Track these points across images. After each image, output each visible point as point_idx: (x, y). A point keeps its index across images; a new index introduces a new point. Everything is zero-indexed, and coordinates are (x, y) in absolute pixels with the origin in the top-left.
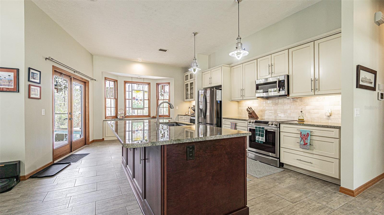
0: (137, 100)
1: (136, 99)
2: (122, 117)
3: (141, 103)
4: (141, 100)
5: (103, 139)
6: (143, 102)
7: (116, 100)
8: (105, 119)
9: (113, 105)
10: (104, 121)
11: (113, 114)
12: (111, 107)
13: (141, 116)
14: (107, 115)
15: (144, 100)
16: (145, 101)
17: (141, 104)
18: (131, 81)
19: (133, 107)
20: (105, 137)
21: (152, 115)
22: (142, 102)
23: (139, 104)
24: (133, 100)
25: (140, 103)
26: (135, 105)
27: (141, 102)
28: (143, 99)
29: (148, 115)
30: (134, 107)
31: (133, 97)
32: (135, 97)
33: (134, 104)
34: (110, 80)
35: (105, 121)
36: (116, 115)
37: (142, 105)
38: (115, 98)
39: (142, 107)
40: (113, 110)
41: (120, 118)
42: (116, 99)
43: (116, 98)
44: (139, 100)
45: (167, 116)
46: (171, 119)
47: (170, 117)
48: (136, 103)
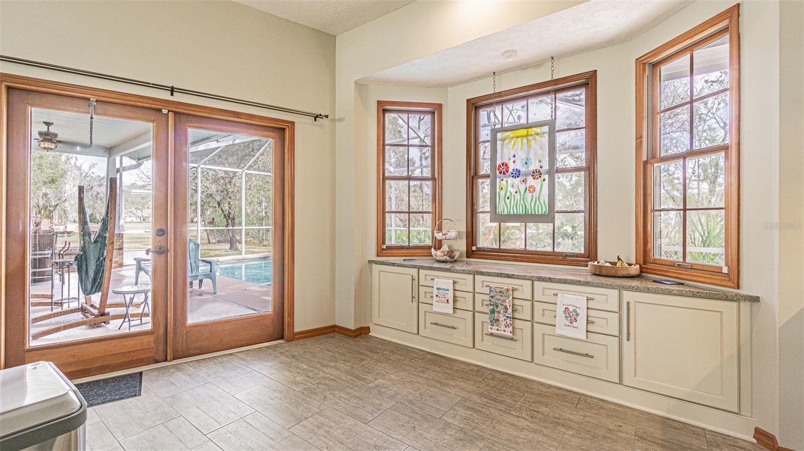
1: (510, 170)
3: (538, 190)
4: (537, 174)
6: (545, 183)
7: (435, 183)
8: (378, 256)
10: (370, 262)
13: (544, 253)
14: (387, 242)
15: (553, 172)
16: (561, 179)
17: (536, 194)
19: (499, 210)
21: (605, 255)
22: (541, 186)
23: (529, 196)
24: (498, 180)
25: (532, 189)
26: (508, 201)
27: (537, 183)
28: (546, 167)
30: (502, 209)
31: (498, 163)
32: (506, 162)
33: (502, 193)
34: (406, 108)
37: (544, 197)
38: (432, 175)
39: (545, 210)
42: (435, 179)
43: (436, 176)
44: (526, 175)
45: (718, 271)
46: (755, 304)
47: (743, 291)
48: (510, 192)
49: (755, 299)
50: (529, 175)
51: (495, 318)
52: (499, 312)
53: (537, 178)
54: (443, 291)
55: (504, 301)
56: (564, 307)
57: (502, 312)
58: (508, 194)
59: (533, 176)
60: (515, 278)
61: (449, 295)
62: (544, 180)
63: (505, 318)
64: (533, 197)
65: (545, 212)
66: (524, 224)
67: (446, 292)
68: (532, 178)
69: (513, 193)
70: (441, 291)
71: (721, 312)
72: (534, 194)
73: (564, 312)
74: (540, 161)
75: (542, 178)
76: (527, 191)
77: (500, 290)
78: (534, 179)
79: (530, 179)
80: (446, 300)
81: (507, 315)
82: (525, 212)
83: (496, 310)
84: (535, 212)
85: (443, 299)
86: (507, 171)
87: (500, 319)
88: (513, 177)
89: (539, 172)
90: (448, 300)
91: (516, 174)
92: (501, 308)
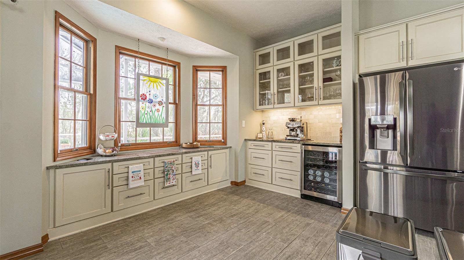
0: (151, 101)
1: (148, 99)
2: (111, 150)
3: (161, 111)
4: (160, 103)
5: (45, 238)
6: (164, 108)
7: (91, 98)
8: (55, 161)
9: (81, 114)
10: (48, 168)
11: (81, 142)
12: (75, 120)
13: (159, 143)
14: (61, 147)
15: (168, 103)
17: (160, 113)
18: (136, 49)
19: (141, 121)
20: (52, 226)
21: (182, 142)
22: (162, 109)
23: (156, 113)
24: (141, 103)
25: (158, 110)
26: (146, 116)
27: (160, 108)
28: (164, 100)
29: (173, 142)
31: (141, 93)
32: (145, 94)
33: (143, 111)
35: (52, 171)
36: (90, 143)
37: (164, 115)
38: (86, 91)
40: (81, 129)
41: (105, 152)
42: (90, 94)
43: (92, 92)
44: (155, 102)
45: (220, 141)
46: (230, 149)
47: (228, 146)
48: (147, 111)
49: (231, 147)
50: (157, 102)
51: (168, 178)
52: (170, 174)
53: (161, 105)
54: (137, 173)
55: (172, 167)
56: (195, 162)
57: (171, 173)
58: (146, 112)
59: (159, 103)
60: (176, 155)
61: (141, 174)
62: (164, 107)
63: (173, 176)
64: (158, 114)
65: (164, 122)
66: (162, 128)
67: (138, 173)
68: (158, 104)
69: (149, 112)
70: (135, 173)
71: (226, 153)
72: (159, 113)
73: (195, 164)
74: (162, 97)
75: (163, 105)
76: (156, 111)
77: (170, 162)
78: (159, 105)
79: (157, 105)
80: (139, 177)
81: (174, 174)
82: (155, 122)
83: (169, 173)
84: (159, 122)
85: (137, 177)
86: (146, 99)
87: (171, 177)
88: (149, 102)
89: (162, 102)
90: (140, 177)
91: (150, 101)
92: (171, 172)
